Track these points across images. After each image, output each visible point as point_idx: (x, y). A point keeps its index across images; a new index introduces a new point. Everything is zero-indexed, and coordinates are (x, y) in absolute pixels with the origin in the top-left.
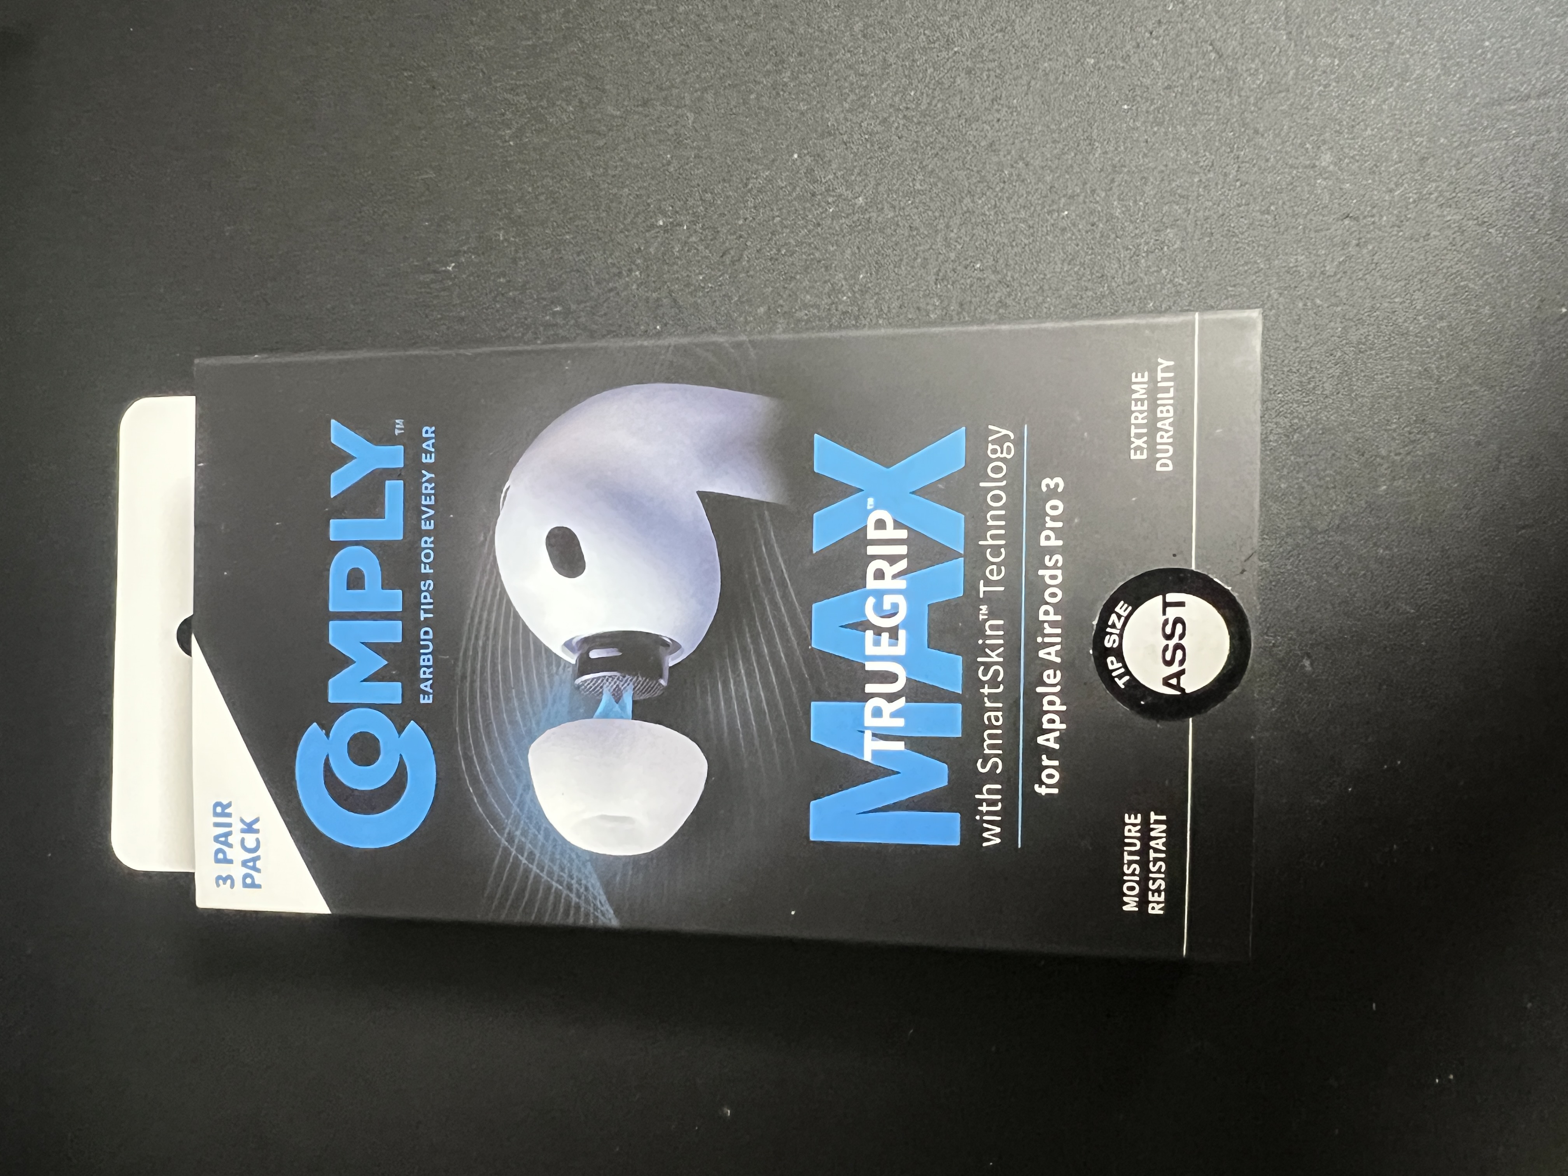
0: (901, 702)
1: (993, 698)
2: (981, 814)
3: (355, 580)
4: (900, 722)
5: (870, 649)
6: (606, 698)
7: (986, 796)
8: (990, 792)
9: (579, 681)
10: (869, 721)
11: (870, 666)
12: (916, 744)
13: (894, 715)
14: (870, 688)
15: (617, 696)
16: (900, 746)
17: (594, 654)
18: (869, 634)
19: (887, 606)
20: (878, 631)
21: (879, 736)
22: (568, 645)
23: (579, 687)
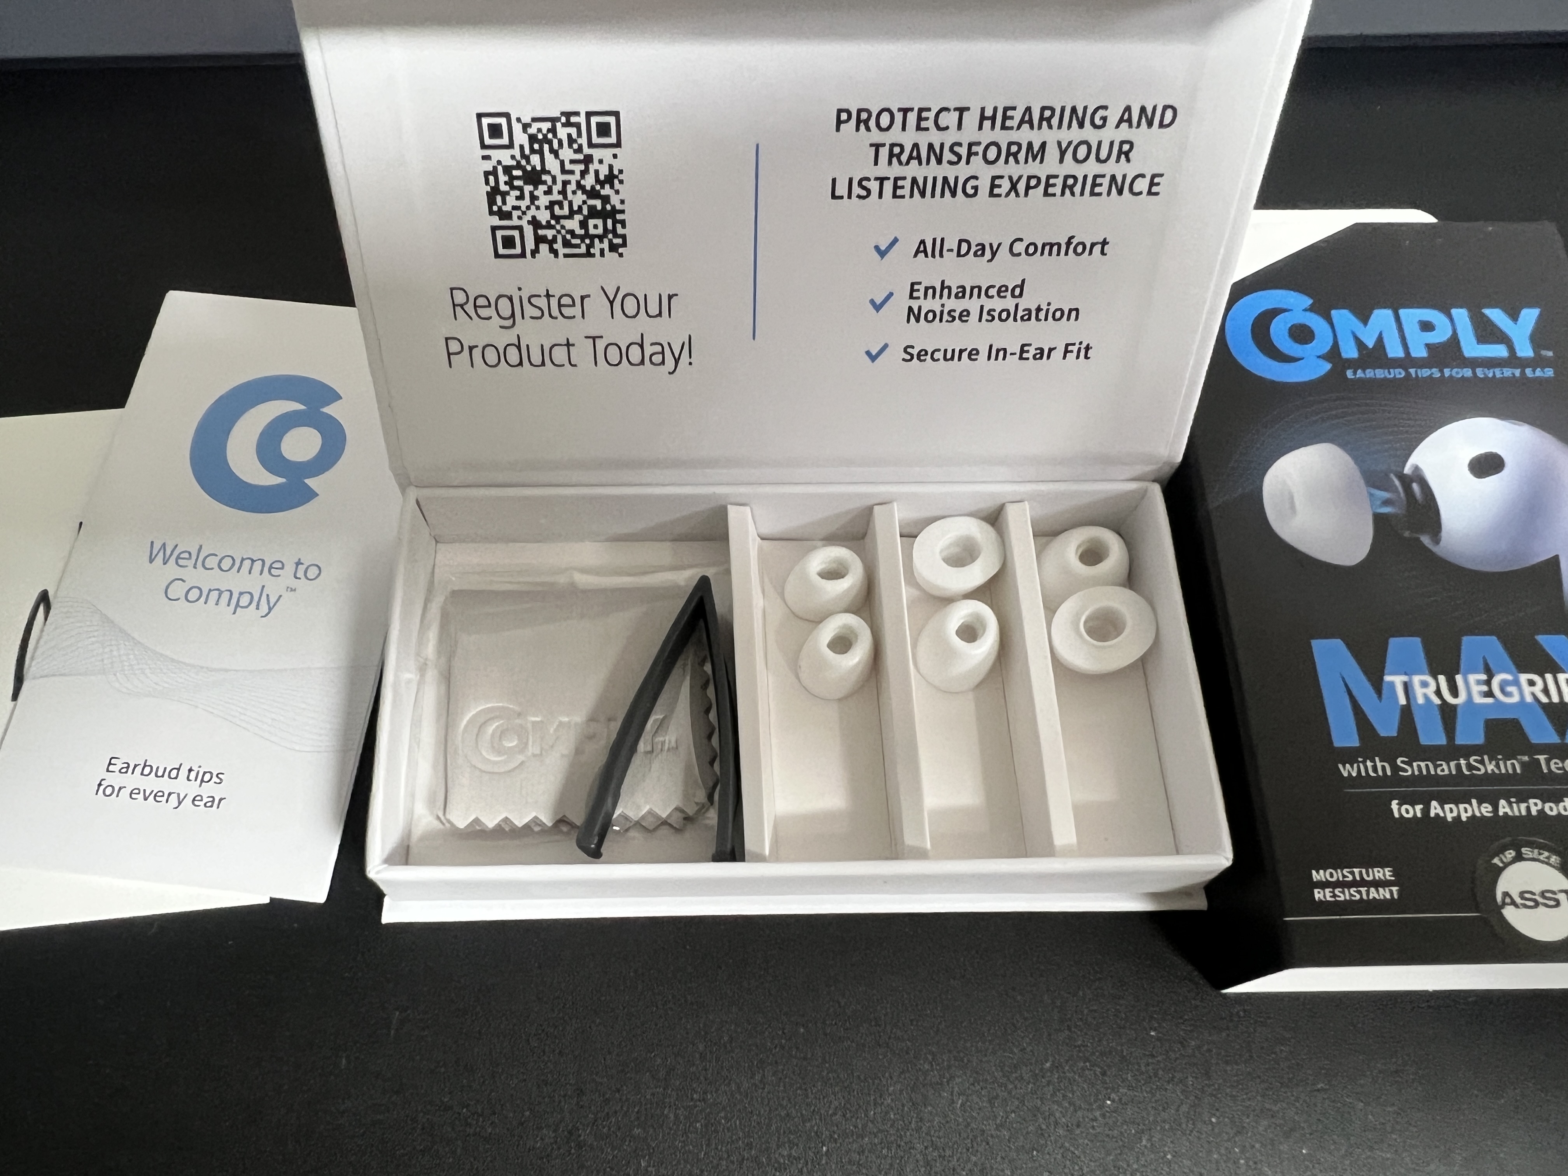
0: (1437, 701)
1: (1458, 767)
2: (1364, 762)
3: (1427, 326)
4: (1421, 700)
5: (1472, 678)
6: (1385, 495)
7: (1379, 765)
8: (1383, 768)
9: (1392, 476)
10: (1416, 679)
11: (1459, 678)
12: (1407, 712)
13: (1426, 697)
14: (1442, 679)
15: (1386, 503)
16: (1403, 701)
17: (1415, 487)
18: (1484, 677)
19: (1509, 689)
20: (1488, 683)
21: (1407, 687)
22: (1417, 469)
23: (1387, 475)
